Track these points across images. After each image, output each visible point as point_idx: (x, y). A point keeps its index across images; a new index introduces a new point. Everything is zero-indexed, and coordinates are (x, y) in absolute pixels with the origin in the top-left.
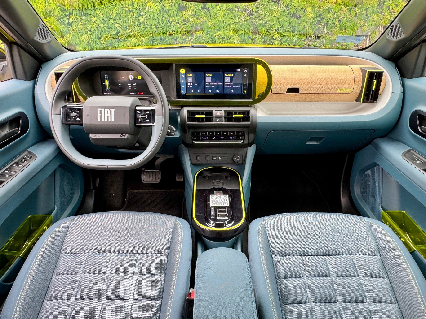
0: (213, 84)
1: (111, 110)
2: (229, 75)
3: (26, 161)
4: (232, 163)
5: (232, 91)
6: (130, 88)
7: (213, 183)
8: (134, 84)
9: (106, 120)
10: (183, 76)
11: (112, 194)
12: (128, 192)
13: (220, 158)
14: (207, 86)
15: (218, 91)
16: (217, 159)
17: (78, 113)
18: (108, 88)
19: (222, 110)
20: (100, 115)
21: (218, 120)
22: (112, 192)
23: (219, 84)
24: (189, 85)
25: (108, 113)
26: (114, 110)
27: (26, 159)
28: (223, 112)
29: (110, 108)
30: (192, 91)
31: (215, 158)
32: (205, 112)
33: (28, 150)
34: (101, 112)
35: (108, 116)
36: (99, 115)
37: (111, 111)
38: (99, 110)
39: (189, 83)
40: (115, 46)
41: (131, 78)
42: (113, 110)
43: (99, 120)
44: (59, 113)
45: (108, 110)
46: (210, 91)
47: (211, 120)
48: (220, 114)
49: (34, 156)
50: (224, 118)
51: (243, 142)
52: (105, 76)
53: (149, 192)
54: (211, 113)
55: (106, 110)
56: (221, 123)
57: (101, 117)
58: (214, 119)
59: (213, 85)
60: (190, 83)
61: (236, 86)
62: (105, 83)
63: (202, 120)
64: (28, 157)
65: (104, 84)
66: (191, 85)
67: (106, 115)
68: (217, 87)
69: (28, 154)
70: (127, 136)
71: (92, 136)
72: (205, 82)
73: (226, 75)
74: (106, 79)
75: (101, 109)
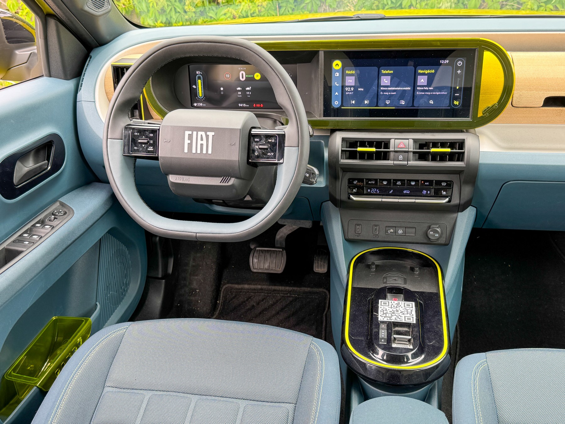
0: (394, 89)
1: (208, 133)
2: (426, 72)
3: (56, 218)
4: (425, 241)
5: (431, 102)
6: (240, 95)
7: (386, 278)
8: (248, 89)
9: (199, 152)
10: (337, 74)
11: (196, 289)
12: (224, 287)
13: (400, 232)
14: (381, 93)
15: (403, 102)
16: (395, 232)
17: (151, 138)
18: (201, 95)
19: (408, 139)
20: (189, 142)
21: (401, 157)
22: (195, 285)
23: (407, 88)
24: (348, 91)
25: (202, 139)
26: (213, 133)
27: (57, 215)
28: (411, 142)
29: (206, 130)
30: (354, 102)
31: (392, 231)
32: (376, 142)
33: (60, 200)
34: (190, 137)
35: (202, 145)
36: (187, 141)
37: (207, 137)
38: (187, 133)
39: (348, 87)
40: (210, 15)
41: (243, 78)
42: (211, 134)
43: (186, 151)
44: (119, 137)
45: (203, 133)
46: (388, 102)
47: (385, 156)
48: (405, 145)
49: (69, 210)
50: (411, 154)
51: (449, 201)
52: (197, 72)
53: (261, 289)
54: (387, 144)
55: (200, 133)
56: (406, 163)
57: (190, 145)
58: (392, 155)
59: (394, 91)
60: (351, 87)
61: (439, 93)
62: (196, 86)
63: (370, 156)
64: (60, 212)
65: (194, 87)
66: (351, 91)
67: (200, 142)
68: (402, 95)
69: (61, 207)
70: (232, 181)
71: (172, 178)
72: (379, 85)
73: (420, 71)
74: (199, 78)
75: (190, 133)
